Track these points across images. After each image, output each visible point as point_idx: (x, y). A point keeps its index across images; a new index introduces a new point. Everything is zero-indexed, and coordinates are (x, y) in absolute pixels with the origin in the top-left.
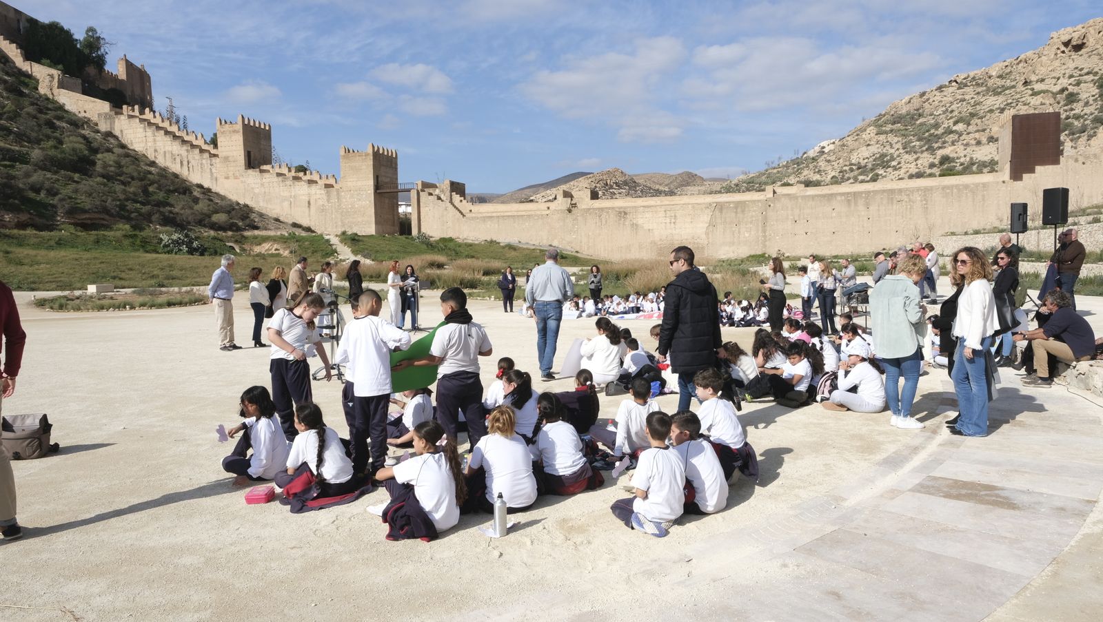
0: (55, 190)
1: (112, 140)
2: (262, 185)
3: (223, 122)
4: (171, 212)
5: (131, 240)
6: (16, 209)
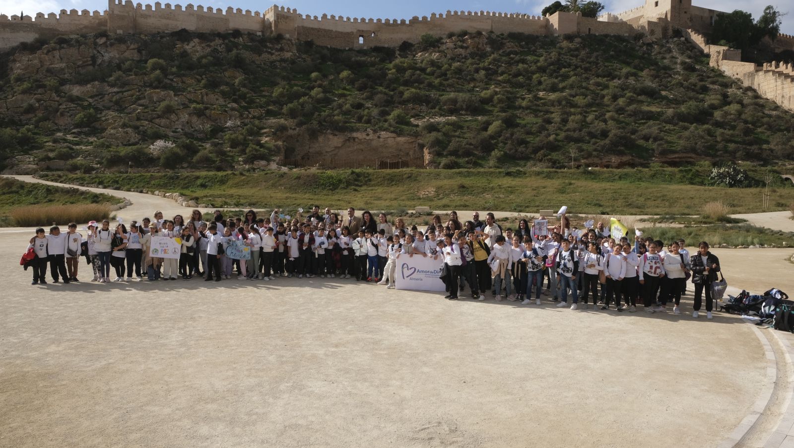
0: (659, 138)
1: (749, 93)
5: (684, 174)
6: (621, 153)
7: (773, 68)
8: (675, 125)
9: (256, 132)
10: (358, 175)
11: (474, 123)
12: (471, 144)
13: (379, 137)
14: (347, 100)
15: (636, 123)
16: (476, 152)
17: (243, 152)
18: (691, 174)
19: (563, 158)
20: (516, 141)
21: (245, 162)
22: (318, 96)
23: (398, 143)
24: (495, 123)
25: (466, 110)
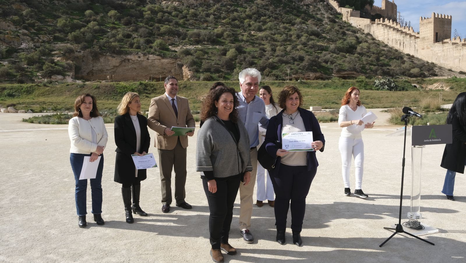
0: (334, 62)
1: (369, 37)
2: (443, 51)
3: (423, 18)
4: (388, 69)
5: (360, 83)
6: (315, 71)
7: (381, 22)
8: (338, 54)
9: (49, 53)
10: (146, 86)
11: (215, 50)
12: (218, 64)
13: (148, 59)
14: (118, 31)
15: (315, 53)
16: (222, 70)
17: (40, 68)
18: (364, 83)
19: (281, 74)
20: (248, 63)
21: (44, 76)
22: (95, 28)
23: (162, 64)
24: (231, 50)
25: (208, 41)
